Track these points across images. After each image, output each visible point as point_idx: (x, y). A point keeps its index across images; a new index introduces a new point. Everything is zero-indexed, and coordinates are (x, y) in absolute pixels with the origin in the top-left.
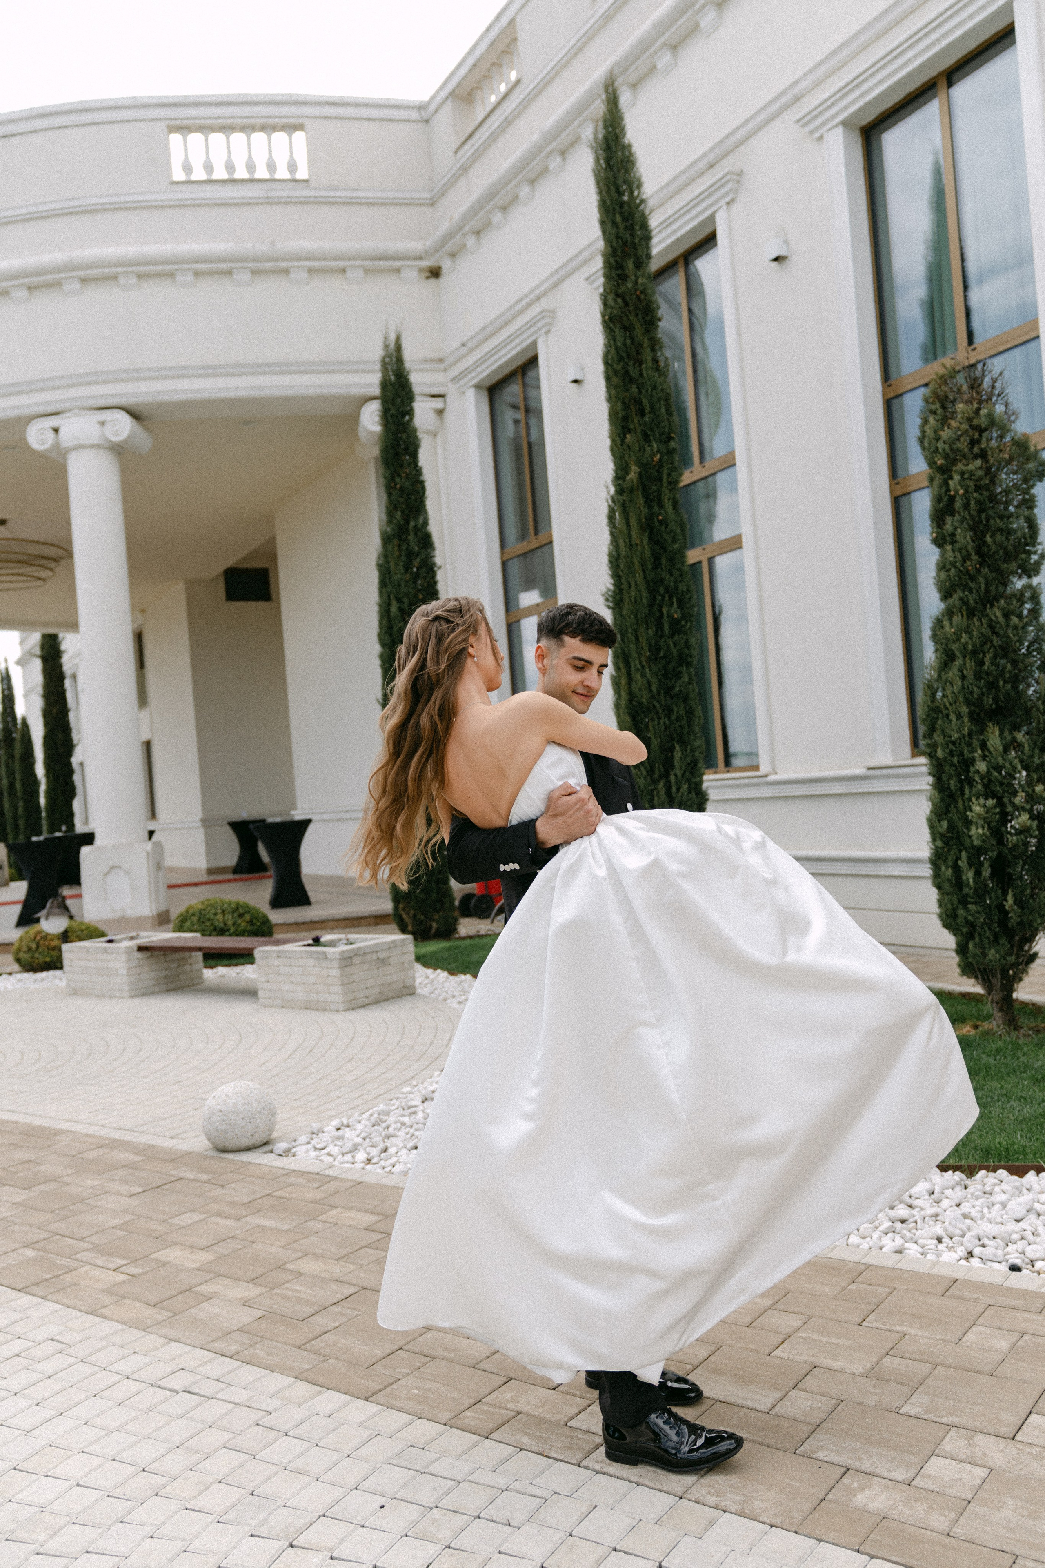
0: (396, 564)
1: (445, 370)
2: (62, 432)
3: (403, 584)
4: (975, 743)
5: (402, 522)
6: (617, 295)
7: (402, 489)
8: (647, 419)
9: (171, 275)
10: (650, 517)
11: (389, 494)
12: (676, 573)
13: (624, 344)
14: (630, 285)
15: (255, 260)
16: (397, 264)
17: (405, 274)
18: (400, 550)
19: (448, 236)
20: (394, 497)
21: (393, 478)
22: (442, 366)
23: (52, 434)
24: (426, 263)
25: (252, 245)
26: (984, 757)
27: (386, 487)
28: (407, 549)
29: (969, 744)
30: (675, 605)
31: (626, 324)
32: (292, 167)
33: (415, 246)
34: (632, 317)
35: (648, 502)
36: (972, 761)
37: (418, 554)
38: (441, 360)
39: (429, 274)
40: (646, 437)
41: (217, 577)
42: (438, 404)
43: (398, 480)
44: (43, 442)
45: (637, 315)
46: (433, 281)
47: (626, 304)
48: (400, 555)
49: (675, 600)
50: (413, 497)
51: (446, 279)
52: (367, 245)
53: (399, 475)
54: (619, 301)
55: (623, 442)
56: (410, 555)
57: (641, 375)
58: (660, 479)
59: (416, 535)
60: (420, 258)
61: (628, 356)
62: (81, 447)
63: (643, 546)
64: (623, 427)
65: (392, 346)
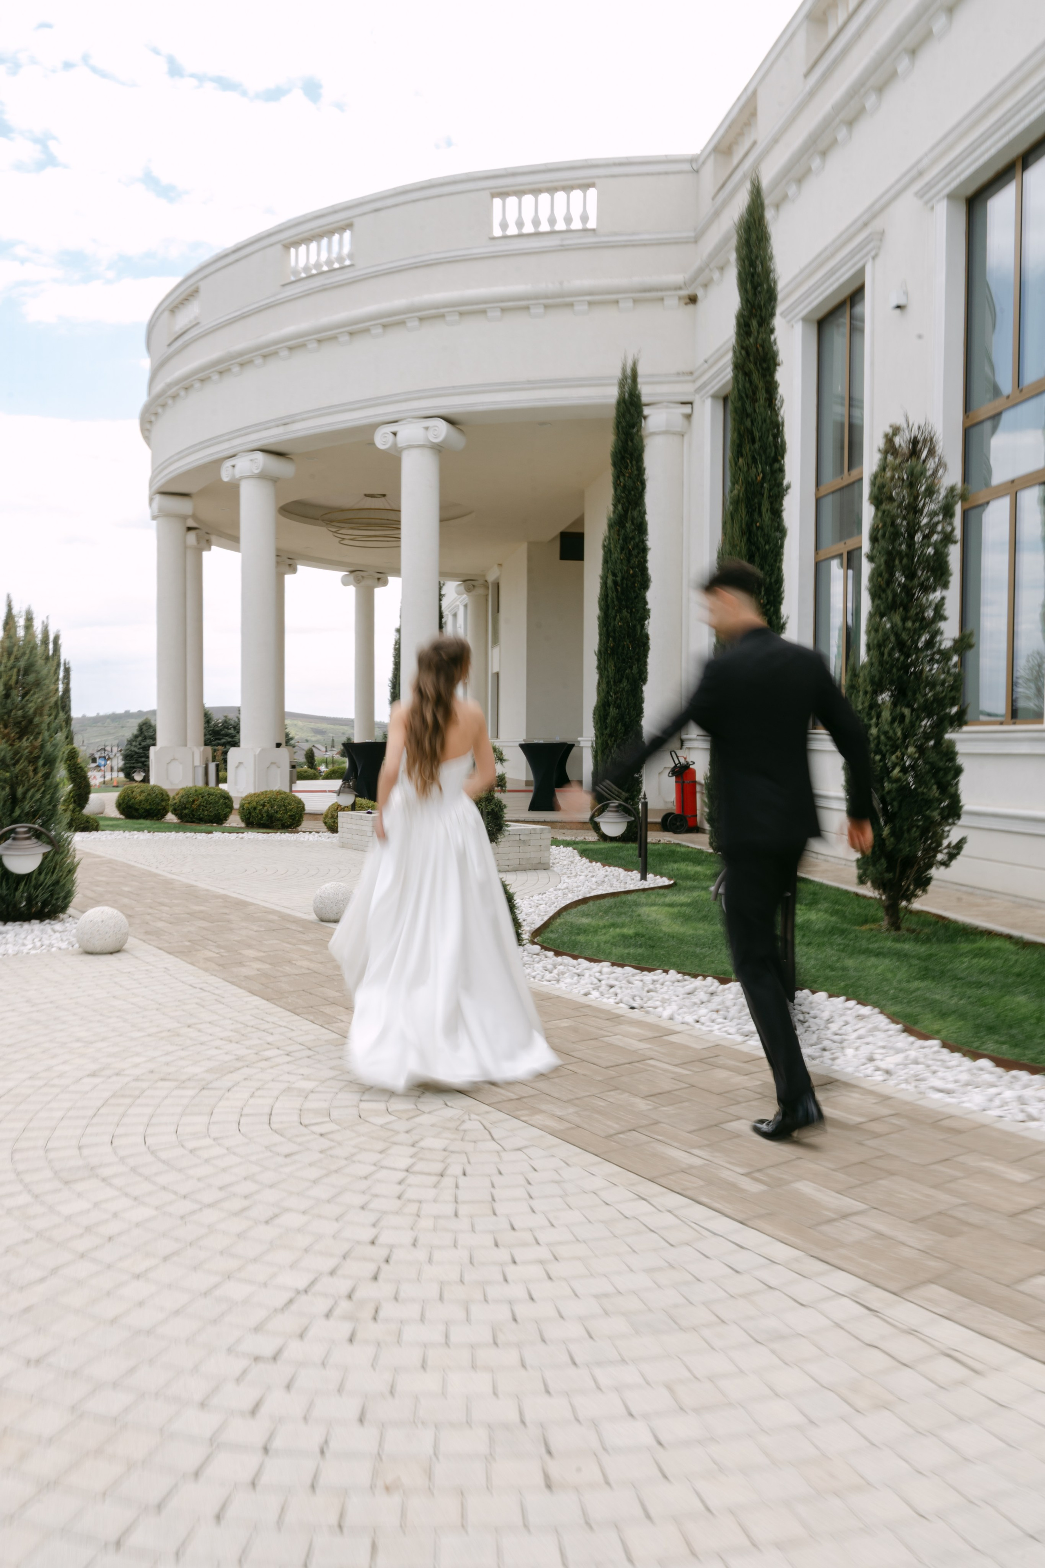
0: (615, 546)
1: (694, 381)
2: (398, 435)
3: (619, 561)
4: (873, 713)
5: (622, 512)
6: (742, 347)
7: (624, 487)
8: (757, 446)
9: (484, 312)
10: (749, 525)
11: (615, 489)
12: (767, 568)
13: (744, 387)
14: (752, 340)
15: (547, 297)
16: (660, 294)
17: (667, 302)
18: (619, 535)
19: (701, 270)
20: (619, 491)
21: (618, 477)
22: (689, 378)
23: (392, 436)
24: (685, 292)
25: (547, 285)
26: (877, 725)
27: (614, 483)
28: (624, 534)
29: (869, 714)
30: (763, 593)
31: (747, 370)
32: (584, 218)
33: (678, 278)
34: (752, 366)
35: (750, 513)
36: (870, 726)
37: (633, 538)
38: (691, 373)
39: (688, 301)
40: (754, 460)
41: (553, 539)
42: (687, 409)
43: (622, 479)
44: (385, 443)
45: (755, 364)
46: (691, 307)
47: (748, 354)
48: (619, 539)
49: (763, 590)
50: (633, 493)
51: (702, 304)
52: (637, 280)
53: (624, 475)
54: (743, 352)
55: (736, 464)
56: (626, 540)
57: (755, 411)
58: (763, 495)
59: (633, 523)
60: (680, 288)
61: (747, 396)
62: (410, 447)
63: (741, 548)
64: (738, 452)
65: (629, 372)
